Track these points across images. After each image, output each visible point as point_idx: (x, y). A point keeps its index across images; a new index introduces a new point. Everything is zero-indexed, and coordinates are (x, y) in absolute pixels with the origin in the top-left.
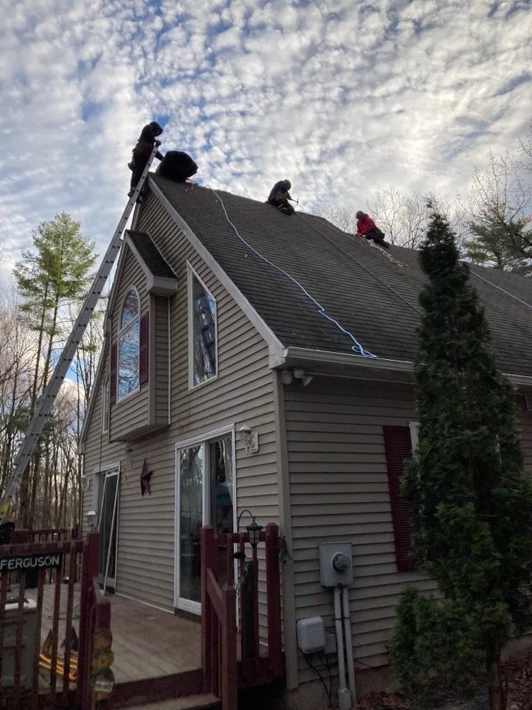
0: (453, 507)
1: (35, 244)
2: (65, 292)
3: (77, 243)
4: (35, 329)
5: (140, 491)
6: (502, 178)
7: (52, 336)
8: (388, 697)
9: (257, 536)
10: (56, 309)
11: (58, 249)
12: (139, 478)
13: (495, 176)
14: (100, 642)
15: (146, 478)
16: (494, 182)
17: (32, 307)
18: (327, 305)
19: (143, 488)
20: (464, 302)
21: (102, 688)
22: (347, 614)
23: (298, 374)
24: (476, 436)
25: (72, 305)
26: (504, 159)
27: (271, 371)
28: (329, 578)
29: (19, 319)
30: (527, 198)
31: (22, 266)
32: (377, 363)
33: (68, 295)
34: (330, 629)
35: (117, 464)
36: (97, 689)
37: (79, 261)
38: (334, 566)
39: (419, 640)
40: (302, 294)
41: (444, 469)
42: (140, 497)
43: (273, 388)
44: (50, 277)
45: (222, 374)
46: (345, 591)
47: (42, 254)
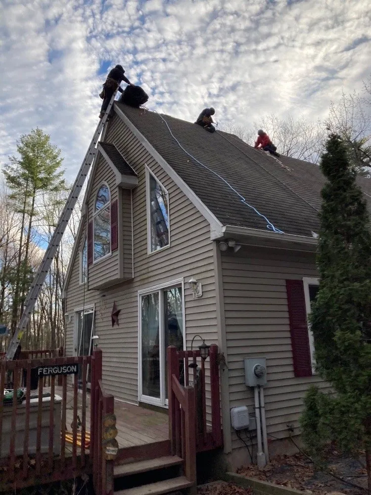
0: (347, 333)
1: (18, 150)
2: (40, 185)
3: (48, 150)
4: (19, 212)
5: (111, 323)
6: (350, 109)
7: (31, 216)
8: (288, 458)
9: (207, 352)
10: (34, 198)
11: (34, 155)
12: (110, 314)
13: (346, 108)
14: (108, 422)
15: (116, 315)
16: (345, 112)
17: (17, 196)
18: (247, 197)
19: (113, 321)
20: (353, 196)
21: (111, 451)
22: (263, 405)
23: (231, 244)
24: (362, 286)
25: (45, 195)
26: (352, 95)
27: (212, 241)
28: (251, 381)
29: (8, 205)
30: (367, 124)
31: (9, 167)
32: (285, 237)
33: (42, 187)
34: (252, 414)
35: (93, 306)
36: (107, 452)
37: (50, 163)
38: (255, 373)
39: (321, 420)
40: (229, 188)
41: (340, 308)
42: (111, 327)
43: (214, 253)
44: (30, 175)
45: (173, 244)
46: (262, 390)
47: (23, 158)
